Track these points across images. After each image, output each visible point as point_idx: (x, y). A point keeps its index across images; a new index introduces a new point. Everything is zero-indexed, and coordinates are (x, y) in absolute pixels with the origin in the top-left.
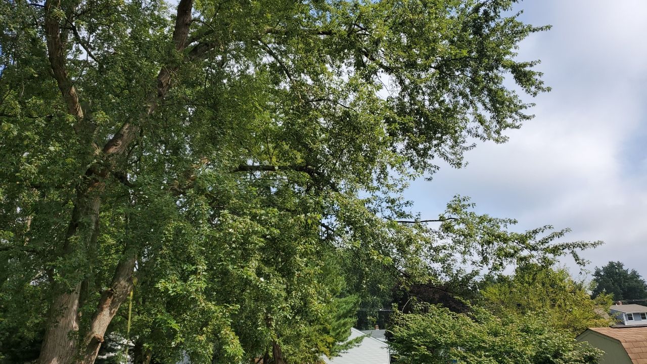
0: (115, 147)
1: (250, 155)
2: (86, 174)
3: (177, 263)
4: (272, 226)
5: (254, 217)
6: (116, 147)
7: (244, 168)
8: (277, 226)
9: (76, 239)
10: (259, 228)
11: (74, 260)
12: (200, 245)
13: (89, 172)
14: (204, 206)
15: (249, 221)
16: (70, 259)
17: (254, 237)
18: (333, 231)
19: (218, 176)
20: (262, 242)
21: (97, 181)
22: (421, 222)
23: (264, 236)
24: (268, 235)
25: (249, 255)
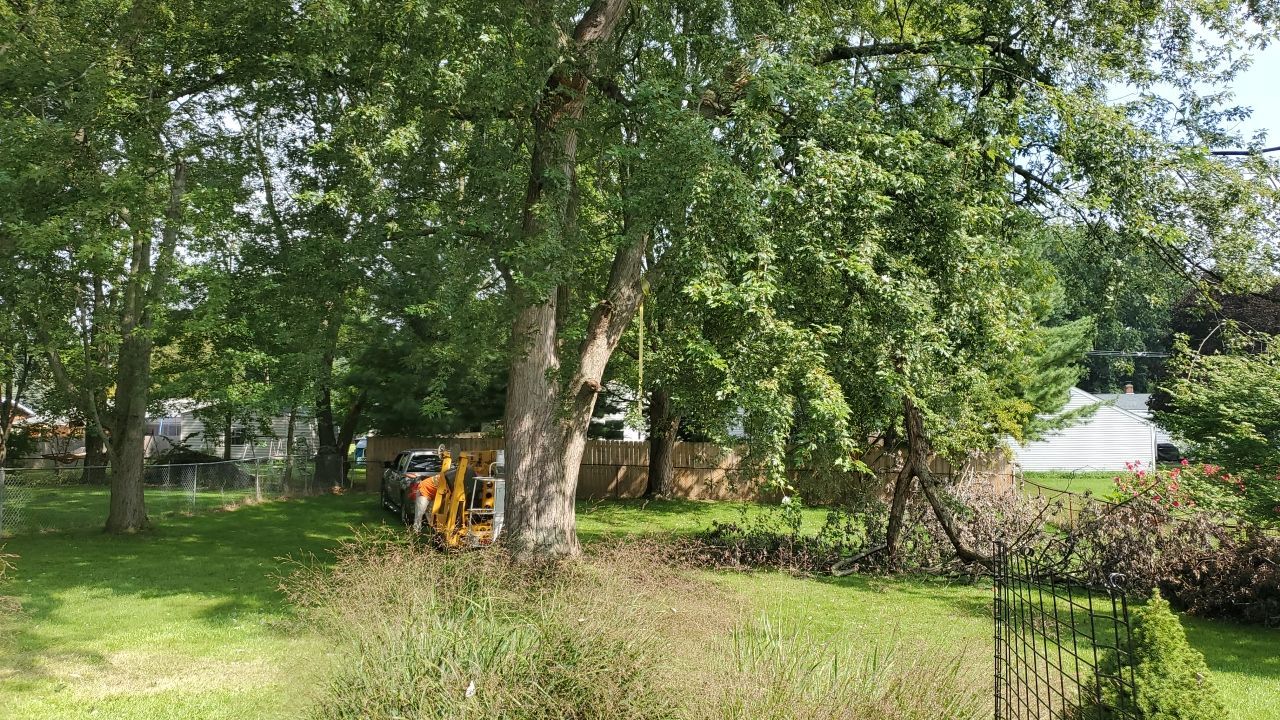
0: (593, 30)
1: (855, 22)
2: (547, 85)
3: (720, 248)
4: (907, 169)
5: (868, 152)
6: (595, 29)
7: (841, 53)
8: (917, 169)
9: (542, 209)
10: (879, 174)
11: (542, 246)
12: (762, 213)
13: (553, 82)
14: (767, 134)
15: (858, 160)
16: (536, 246)
17: (870, 193)
18: (1040, 181)
19: (793, 69)
20: (887, 203)
21: (568, 99)
22: (1265, 151)
23: (890, 192)
24: (899, 188)
25: (859, 230)
